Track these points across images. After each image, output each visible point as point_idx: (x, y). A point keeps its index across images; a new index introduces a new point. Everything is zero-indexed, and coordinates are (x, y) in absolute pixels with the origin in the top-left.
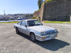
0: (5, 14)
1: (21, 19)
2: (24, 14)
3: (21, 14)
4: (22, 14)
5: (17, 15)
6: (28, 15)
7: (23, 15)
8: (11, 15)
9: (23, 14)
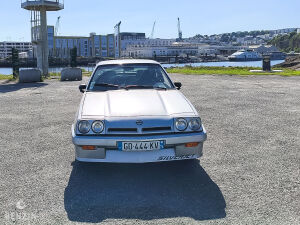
0: (180, 34)
1: (248, 55)
2: (271, 33)
3: (255, 34)
4: (258, 33)
5: (235, 40)
6: (292, 35)
7: (263, 37)
8: (207, 40)
9: (263, 33)
